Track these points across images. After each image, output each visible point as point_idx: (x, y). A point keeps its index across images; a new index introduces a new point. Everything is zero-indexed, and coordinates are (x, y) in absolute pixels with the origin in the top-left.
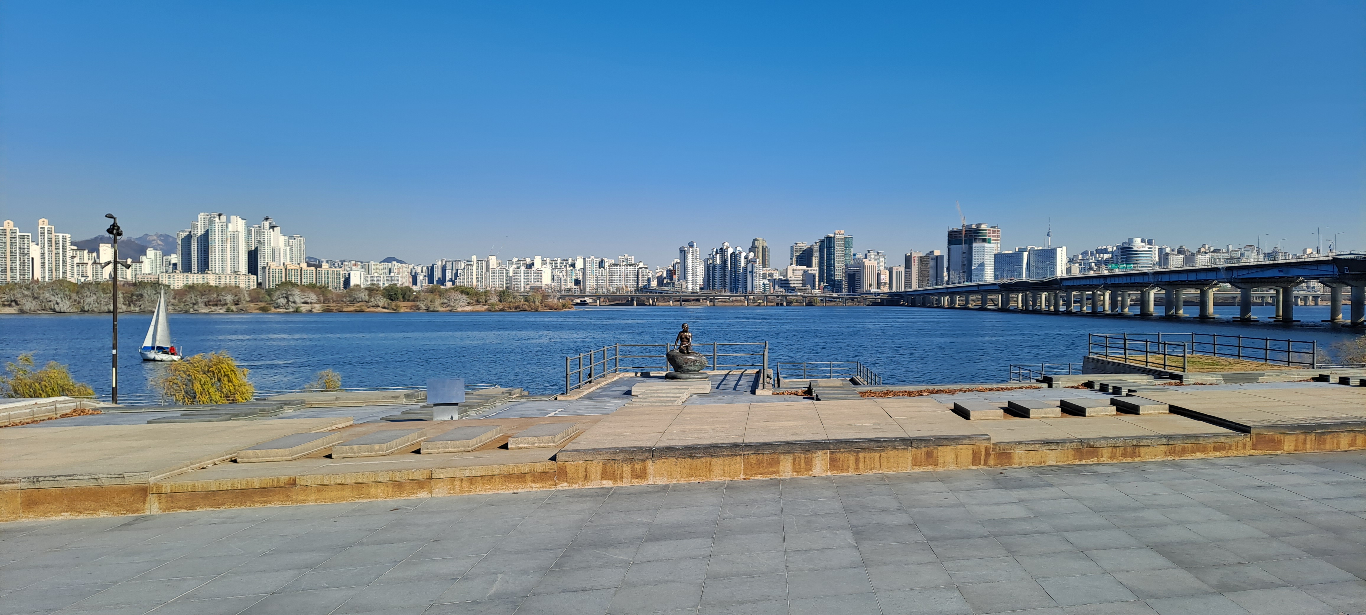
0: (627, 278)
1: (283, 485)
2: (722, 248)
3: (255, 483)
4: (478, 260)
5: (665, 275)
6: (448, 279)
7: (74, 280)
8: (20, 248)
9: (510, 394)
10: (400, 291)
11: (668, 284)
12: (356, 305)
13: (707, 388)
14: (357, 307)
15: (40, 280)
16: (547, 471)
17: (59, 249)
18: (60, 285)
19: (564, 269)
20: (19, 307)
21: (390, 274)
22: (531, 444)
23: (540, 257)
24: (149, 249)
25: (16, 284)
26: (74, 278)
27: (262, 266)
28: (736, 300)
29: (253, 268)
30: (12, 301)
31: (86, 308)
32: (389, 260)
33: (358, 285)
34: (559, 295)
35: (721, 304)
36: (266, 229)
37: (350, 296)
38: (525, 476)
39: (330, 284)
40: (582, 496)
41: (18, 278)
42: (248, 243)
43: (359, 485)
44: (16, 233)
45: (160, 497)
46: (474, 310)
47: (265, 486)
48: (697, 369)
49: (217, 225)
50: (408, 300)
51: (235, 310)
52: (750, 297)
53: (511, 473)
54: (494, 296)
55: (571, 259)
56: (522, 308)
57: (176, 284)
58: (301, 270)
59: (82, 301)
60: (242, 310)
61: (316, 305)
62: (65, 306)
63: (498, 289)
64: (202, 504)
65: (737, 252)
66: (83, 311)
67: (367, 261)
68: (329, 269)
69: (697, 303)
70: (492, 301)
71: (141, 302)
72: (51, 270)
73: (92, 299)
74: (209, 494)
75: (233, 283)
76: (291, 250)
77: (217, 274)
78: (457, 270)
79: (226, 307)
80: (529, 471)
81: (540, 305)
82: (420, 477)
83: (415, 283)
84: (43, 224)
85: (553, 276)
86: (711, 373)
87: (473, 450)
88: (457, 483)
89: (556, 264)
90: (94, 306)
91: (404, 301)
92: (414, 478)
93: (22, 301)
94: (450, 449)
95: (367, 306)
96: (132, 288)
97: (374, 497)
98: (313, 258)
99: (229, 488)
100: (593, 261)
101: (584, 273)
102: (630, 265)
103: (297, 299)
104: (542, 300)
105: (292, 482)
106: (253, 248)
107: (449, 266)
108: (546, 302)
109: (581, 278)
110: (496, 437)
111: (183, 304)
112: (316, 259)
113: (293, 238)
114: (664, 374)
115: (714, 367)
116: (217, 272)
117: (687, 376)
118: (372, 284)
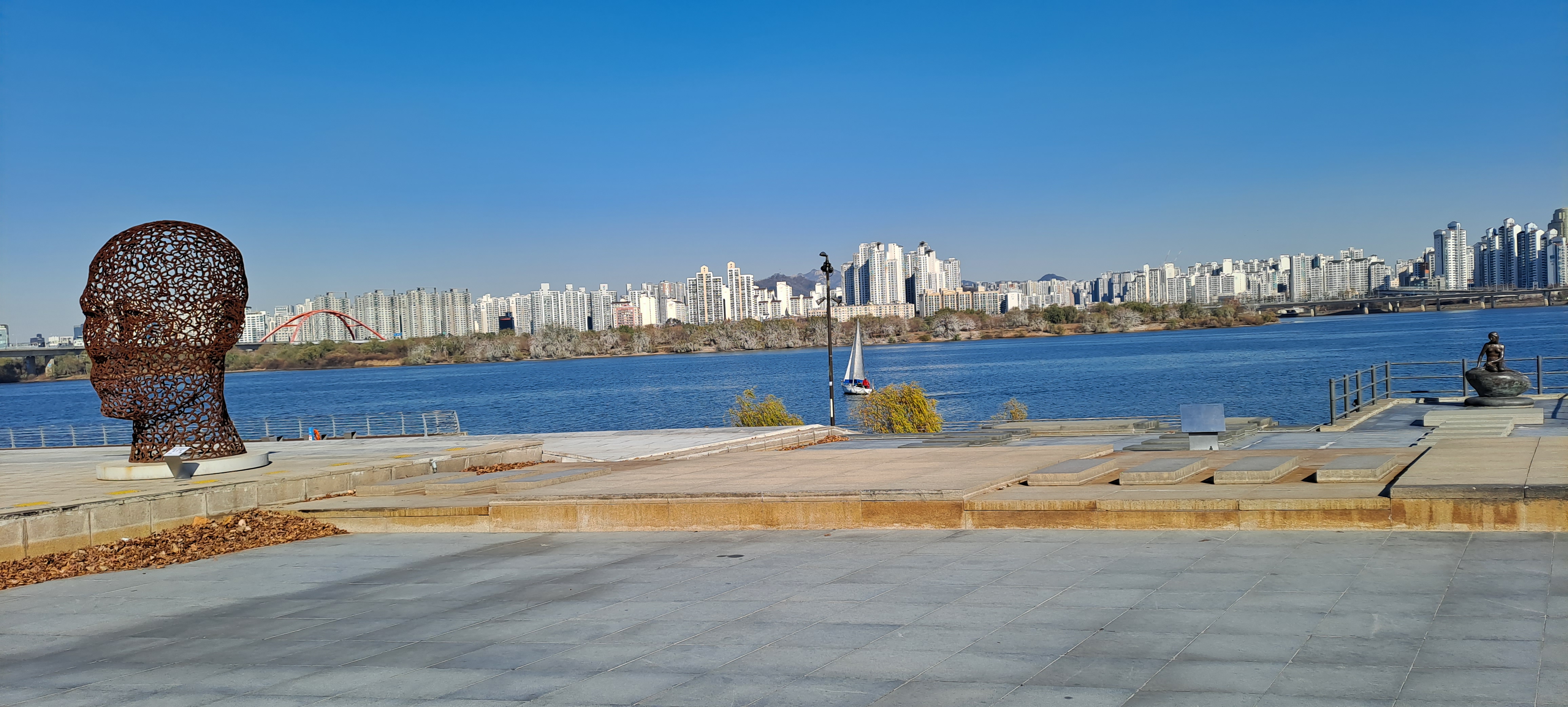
0: (1353, 277)
1: (1083, 509)
2: (1502, 228)
3: (1057, 505)
4: (1151, 270)
5: (1411, 270)
6: (1115, 294)
7: (757, 318)
8: (714, 291)
9: (1259, 424)
10: (1062, 312)
11: (1416, 282)
12: (1016, 329)
13: (1538, 417)
14: (1017, 332)
15: (730, 319)
16: (1379, 508)
17: (744, 289)
18: (748, 324)
19: (1264, 273)
20: (717, 346)
21: (1049, 293)
22: (1346, 477)
23: (1231, 260)
24: (817, 284)
25: (713, 324)
26: (758, 317)
27: (919, 293)
28: (1529, 299)
29: (910, 297)
30: (711, 340)
31: (769, 345)
32: (1047, 278)
33: (1016, 308)
34: (1257, 305)
35: (1503, 305)
36: (922, 255)
37: (1009, 321)
38: (1350, 513)
39: (987, 308)
40: (1431, 540)
41: (714, 319)
42: (905, 270)
43: (1161, 513)
44: (710, 277)
45: (973, 513)
46: (1150, 329)
47: (1067, 509)
48: (1514, 392)
49: (876, 254)
50: (1072, 322)
51: (897, 340)
52: (1552, 293)
53: (1332, 508)
54: (1174, 311)
55: (1272, 259)
56: (1210, 324)
57: (842, 317)
58: (957, 295)
59: (766, 337)
60: (904, 341)
61: (975, 332)
62: (753, 343)
63: (1177, 303)
64: (1010, 523)
65: (1529, 231)
66: (767, 347)
67: (1024, 280)
68: (986, 293)
69: (1465, 306)
70: (1172, 317)
71: (814, 337)
72: (739, 310)
73: (774, 335)
74: (1015, 513)
75: (893, 313)
76: (947, 274)
77: (878, 305)
78: (1126, 283)
79: (888, 338)
80: (1355, 508)
81: (1233, 319)
82: (1226, 508)
83: (1077, 301)
84: (731, 266)
85: (1249, 282)
86: (1536, 398)
87: (1273, 482)
88: (1268, 517)
89: (1252, 267)
90: (776, 342)
91: (1067, 323)
92: (1219, 509)
93: (718, 340)
94: (1247, 480)
95: (1027, 330)
96: (806, 324)
97: (1176, 526)
98: (968, 282)
99: (1034, 509)
100: (1304, 260)
101: (1290, 276)
102: (1357, 261)
103: (956, 327)
104: (1235, 313)
105: (1092, 506)
106: (910, 276)
107: (1116, 279)
108: (1240, 315)
109: (1287, 283)
110: (1293, 469)
111: (850, 337)
112: (971, 283)
113: (948, 262)
114: (1462, 399)
115: (1538, 389)
116: (878, 303)
117: (1500, 402)
118: (1031, 306)
